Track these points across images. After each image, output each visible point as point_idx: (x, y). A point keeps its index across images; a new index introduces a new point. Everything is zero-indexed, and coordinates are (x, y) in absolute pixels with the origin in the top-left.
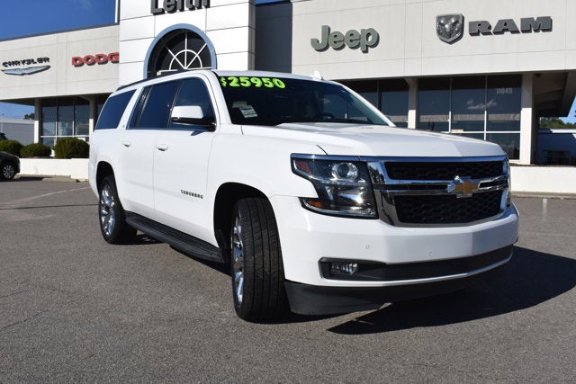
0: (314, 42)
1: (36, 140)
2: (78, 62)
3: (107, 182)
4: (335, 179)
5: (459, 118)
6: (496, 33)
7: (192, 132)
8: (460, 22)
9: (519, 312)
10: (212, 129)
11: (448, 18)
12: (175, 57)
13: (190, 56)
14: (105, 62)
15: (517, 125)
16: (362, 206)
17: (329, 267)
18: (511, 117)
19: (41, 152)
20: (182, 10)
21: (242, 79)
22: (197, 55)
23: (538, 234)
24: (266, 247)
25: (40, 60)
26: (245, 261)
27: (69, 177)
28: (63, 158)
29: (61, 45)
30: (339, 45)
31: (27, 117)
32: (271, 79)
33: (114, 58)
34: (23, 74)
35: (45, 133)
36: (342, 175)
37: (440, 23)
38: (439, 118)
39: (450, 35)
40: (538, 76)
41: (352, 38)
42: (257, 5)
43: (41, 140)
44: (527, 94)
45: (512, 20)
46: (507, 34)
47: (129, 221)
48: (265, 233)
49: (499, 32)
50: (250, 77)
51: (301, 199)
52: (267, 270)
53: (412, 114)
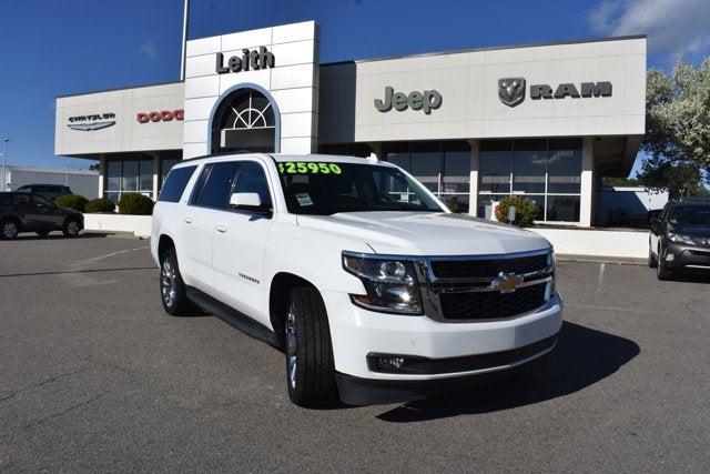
0: (378, 103)
1: (101, 196)
2: (143, 119)
3: (168, 254)
4: (383, 277)
5: (520, 179)
6: (557, 97)
7: (249, 217)
8: (522, 84)
9: (561, 398)
10: (269, 215)
11: (510, 81)
12: (239, 115)
13: (255, 115)
14: (170, 119)
15: (577, 188)
16: (408, 303)
17: (376, 361)
18: (572, 180)
19: (106, 207)
20: (247, 69)
21: (299, 165)
22: (261, 114)
23: (591, 307)
24: (318, 337)
25: (106, 116)
26: (297, 347)
27: (132, 233)
28: (127, 214)
29: (126, 102)
30: (403, 106)
31: (92, 168)
32: (328, 164)
33: (179, 115)
34: (89, 130)
35: (109, 187)
36: (390, 273)
37: (502, 87)
38: (501, 180)
39: (512, 99)
40: (598, 140)
41: (415, 99)
42: (322, 65)
43: (105, 194)
44: (587, 157)
45: (572, 85)
46: (568, 98)
47: (189, 295)
48: (317, 324)
49: (560, 96)
50: (307, 163)
51: (351, 296)
52: (318, 360)
53: (474, 175)
